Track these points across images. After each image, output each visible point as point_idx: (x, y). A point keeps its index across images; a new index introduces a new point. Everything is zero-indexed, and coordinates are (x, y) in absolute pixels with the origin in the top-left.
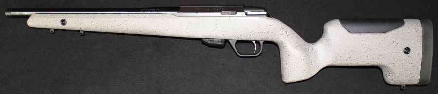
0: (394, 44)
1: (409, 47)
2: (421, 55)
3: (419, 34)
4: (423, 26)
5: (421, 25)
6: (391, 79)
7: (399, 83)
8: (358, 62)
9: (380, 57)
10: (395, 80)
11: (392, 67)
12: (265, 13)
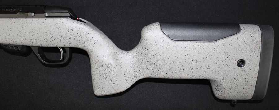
0: (226, 56)
1: (244, 59)
2: (258, 68)
3: (257, 44)
4: (262, 34)
5: (260, 33)
6: (220, 94)
7: (229, 98)
8: (181, 75)
9: (207, 71)
10: (225, 95)
11: (222, 82)
12: (68, 15)
